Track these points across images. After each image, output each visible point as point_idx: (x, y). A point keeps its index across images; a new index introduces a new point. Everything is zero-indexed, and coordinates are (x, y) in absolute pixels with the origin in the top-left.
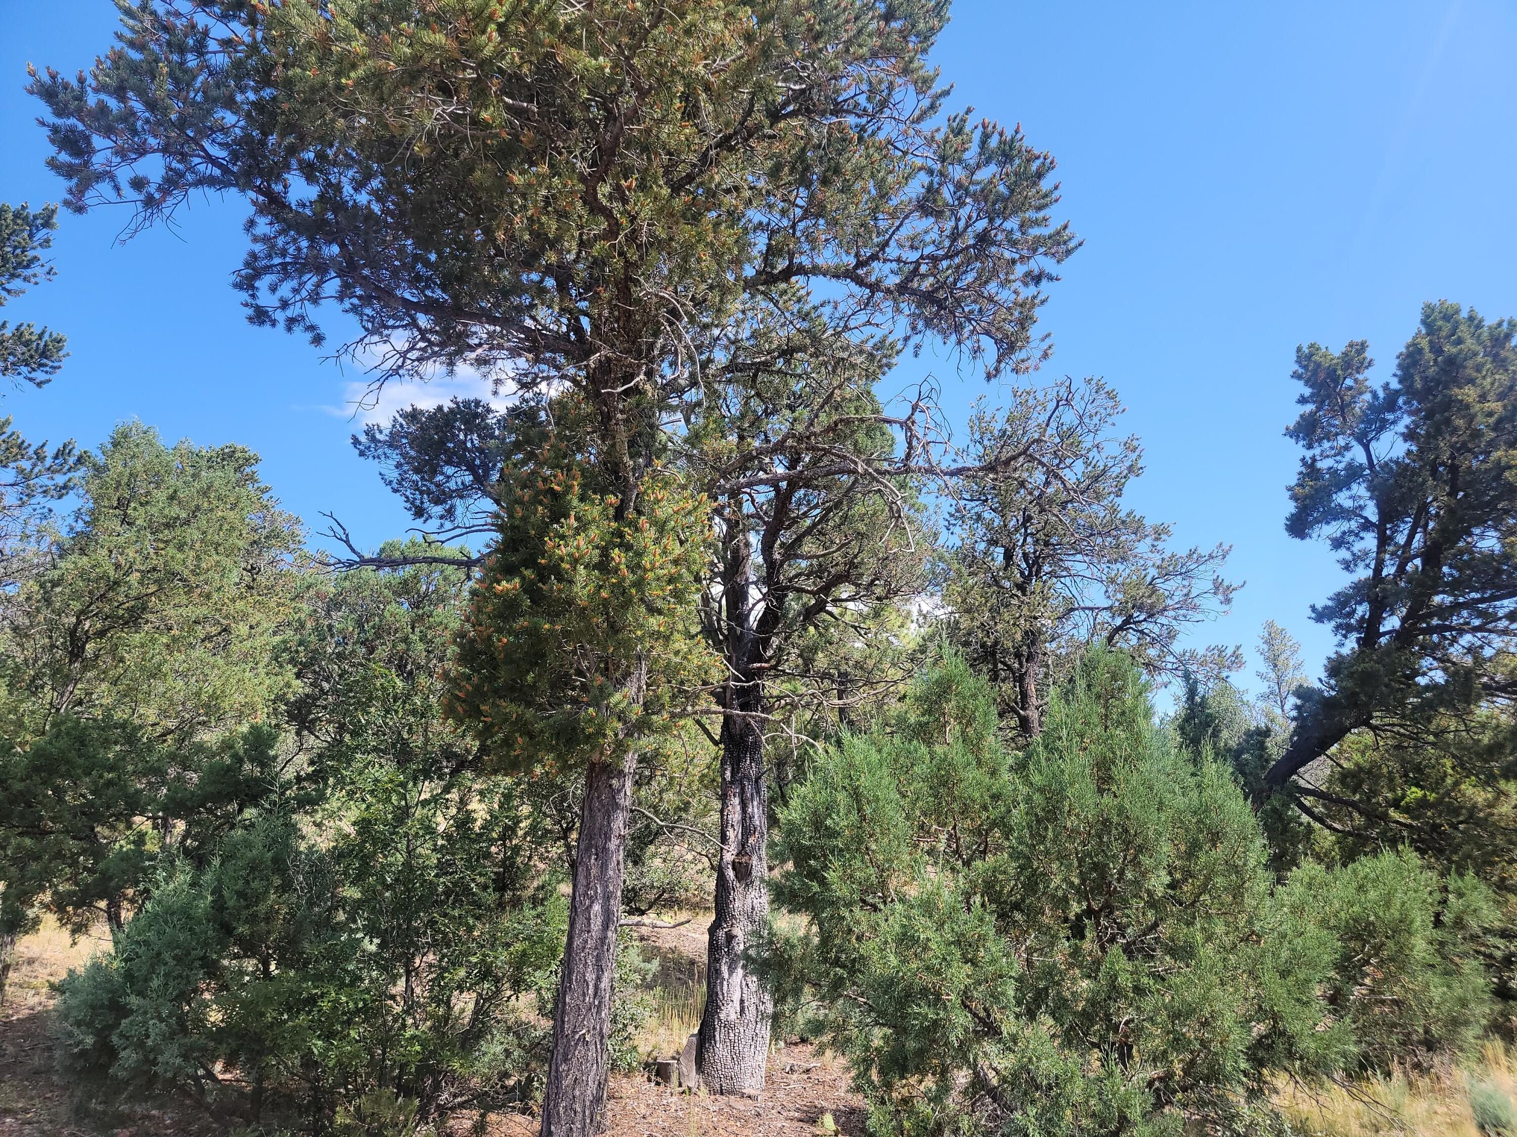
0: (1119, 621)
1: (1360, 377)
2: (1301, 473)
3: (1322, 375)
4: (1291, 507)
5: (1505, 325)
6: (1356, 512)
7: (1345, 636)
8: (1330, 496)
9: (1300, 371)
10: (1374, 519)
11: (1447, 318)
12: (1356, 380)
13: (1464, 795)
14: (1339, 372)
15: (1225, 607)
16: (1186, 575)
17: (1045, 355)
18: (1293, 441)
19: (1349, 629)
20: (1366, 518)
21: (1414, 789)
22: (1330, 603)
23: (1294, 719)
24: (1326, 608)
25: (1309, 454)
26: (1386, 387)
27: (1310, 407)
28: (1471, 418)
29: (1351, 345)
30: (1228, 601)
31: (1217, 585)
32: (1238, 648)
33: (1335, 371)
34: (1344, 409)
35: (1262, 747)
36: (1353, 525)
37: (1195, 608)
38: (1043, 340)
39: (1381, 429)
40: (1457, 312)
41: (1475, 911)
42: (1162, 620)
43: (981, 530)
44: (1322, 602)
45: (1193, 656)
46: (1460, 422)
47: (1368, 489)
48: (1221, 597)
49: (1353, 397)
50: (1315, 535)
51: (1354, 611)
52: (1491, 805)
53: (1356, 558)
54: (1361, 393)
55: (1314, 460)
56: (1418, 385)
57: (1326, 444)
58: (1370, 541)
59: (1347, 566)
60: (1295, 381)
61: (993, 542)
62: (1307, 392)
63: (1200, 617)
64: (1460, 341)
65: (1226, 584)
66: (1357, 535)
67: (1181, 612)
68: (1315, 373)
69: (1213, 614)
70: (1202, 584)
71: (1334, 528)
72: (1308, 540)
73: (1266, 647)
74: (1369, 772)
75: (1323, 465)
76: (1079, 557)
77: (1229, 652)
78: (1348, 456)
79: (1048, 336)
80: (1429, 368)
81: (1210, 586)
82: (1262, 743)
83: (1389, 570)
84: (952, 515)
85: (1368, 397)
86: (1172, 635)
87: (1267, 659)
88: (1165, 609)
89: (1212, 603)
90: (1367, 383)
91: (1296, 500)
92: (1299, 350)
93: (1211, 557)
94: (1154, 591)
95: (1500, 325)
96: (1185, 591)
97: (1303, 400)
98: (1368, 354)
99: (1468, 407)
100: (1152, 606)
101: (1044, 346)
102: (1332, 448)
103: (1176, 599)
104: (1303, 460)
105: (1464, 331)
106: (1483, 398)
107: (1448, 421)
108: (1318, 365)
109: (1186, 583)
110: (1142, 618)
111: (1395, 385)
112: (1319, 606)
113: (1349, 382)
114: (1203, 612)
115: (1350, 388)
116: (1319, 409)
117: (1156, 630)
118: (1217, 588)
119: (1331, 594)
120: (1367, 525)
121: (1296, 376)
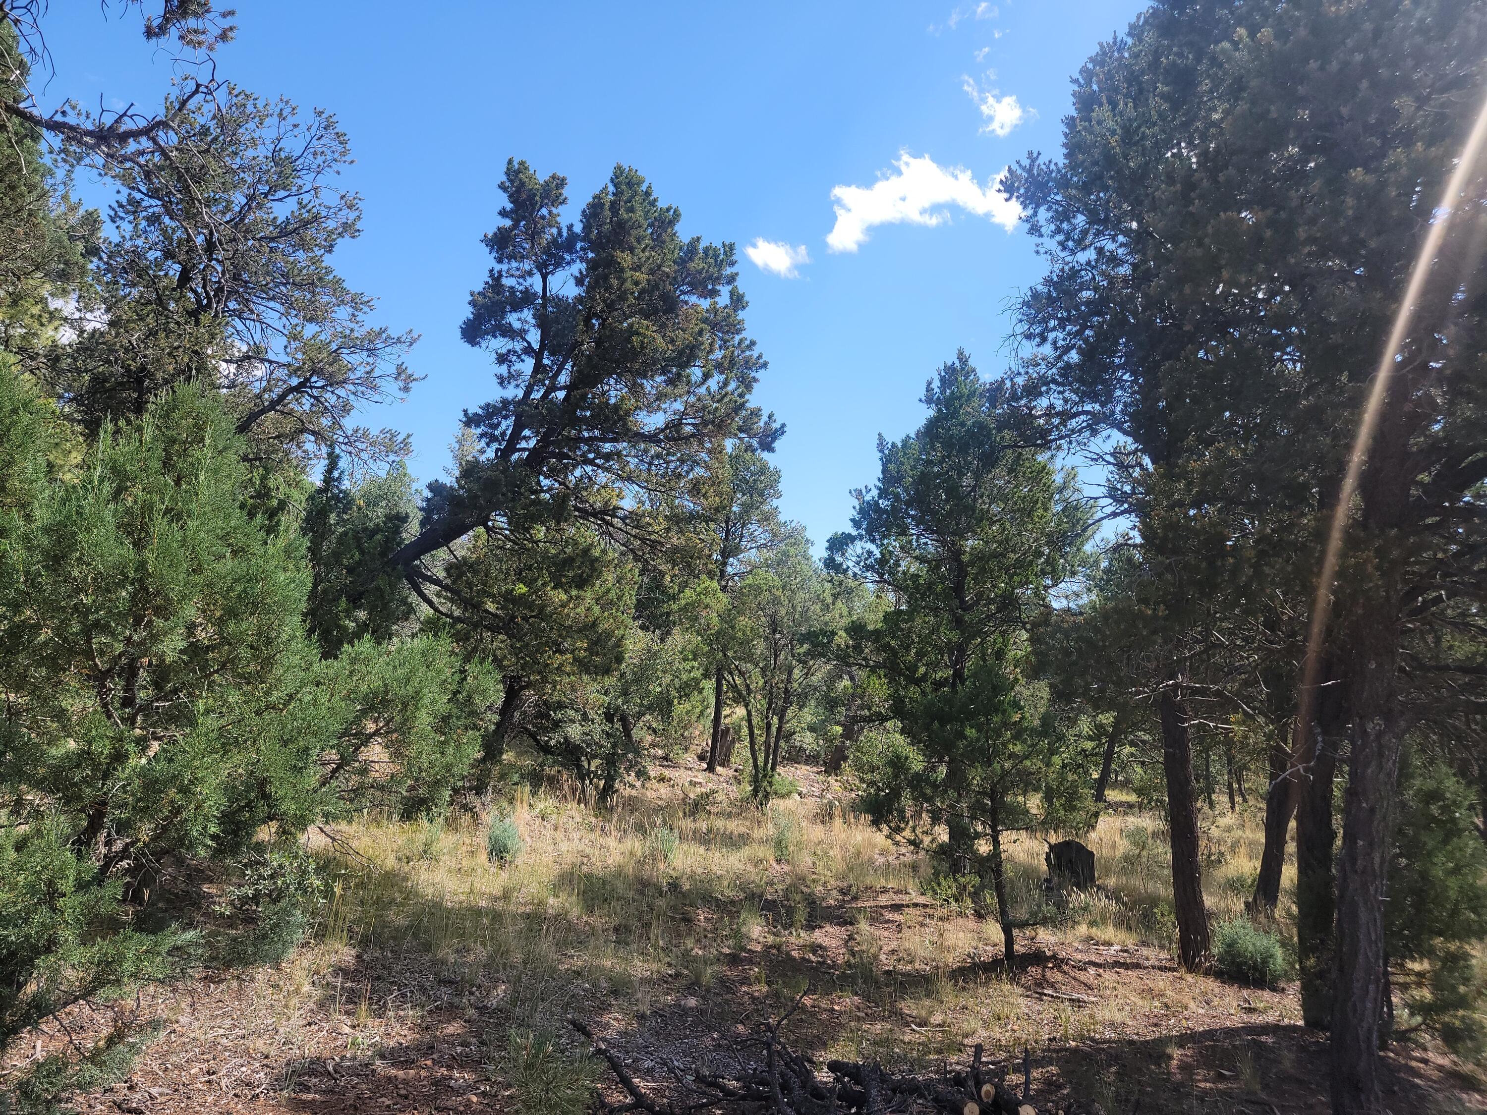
0: (295, 382)
1: (554, 211)
2: (487, 283)
3: (524, 196)
4: (467, 312)
5: (672, 211)
6: (521, 334)
7: (488, 445)
8: (504, 312)
9: (507, 184)
10: (536, 346)
11: (630, 184)
12: (550, 212)
13: (546, 595)
14: (538, 198)
15: (402, 394)
16: (371, 352)
17: (223, 36)
18: (487, 250)
19: (493, 439)
20: (529, 343)
21: (521, 586)
22: (480, 412)
23: (421, 509)
24: (476, 414)
25: (498, 267)
26: (570, 227)
27: (507, 223)
28: (623, 281)
29: (554, 177)
30: (406, 389)
31: (401, 371)
32: (409, 436)
33: (535, 195)
34: (533, 235)
35: (397, 531)
36: (518, 346)
37: (375, 388)
38: (224, 15)
39: (558, 265)
40: (639, 184)
41: (484, 691)
42: (341, 392)
43: (155, 236)
44: (474, 409)
45: (365, 434)
46: (614, 282)
47: (535, 316)
48: (401, 384)
49: (543, 227)
50: (484, 345)
51: (499, 424)
52: (563, 606)
53: (511, 376)
54: (551, 226)
55: (500, 275)
56: (593, 236)
57: (514, 264)
58: (527, 365)
59: (502, 381)
60: (500, 191)
61: (169, 254)
62: (509, 206)
63: (377, 398)
64: (631, 210)
65: (409, 371)
66: (519, 356)
67: (360, 388)
68: (518, 191)
69: (390, 398)
70: (385, 366)
71: (501, 344)
72: (477, 348)
73: (457, 446)
74: (471, 566)
75: (507, 282)
76: (272, 304)
77: (400, 438)
78: (529, 280)
79: (232, 13)
80: (605, 223)
81: (393, 370)
82: (398, 527)
83: (536, 395)
84: (121, 205)
85: (554, 231)
86: (346, 409)
87: (455, 457)
88: (345, 381)
89: (391, 387)
90: (558, 219)
91: (474, 306)
92: (510, 162)
93: (399, 341)
94: (336, 360)
95: (668, 210)
96: (368, 369)
97: (503, 213)
98: (565, 192)
99: (622, 270)
100: (332, 375)
101: (226, 23)
102: (518, 269)
103: (358, 374)
104: (491, 271)
105: (636, 203)
106: (637, 268)
107: (606, 278)
108: (522, 184)
109: (370, 360)
110: (319, 384)
111: (578, 228)
112: (470, 412)
113: (544, 211)
114: (381, 394)
115: (543, 217)
116: (515, 226)
117: (333, 399)
118: (399, 374)
119: (482, 403)
120: (528, 350)
121: (502, 187)
